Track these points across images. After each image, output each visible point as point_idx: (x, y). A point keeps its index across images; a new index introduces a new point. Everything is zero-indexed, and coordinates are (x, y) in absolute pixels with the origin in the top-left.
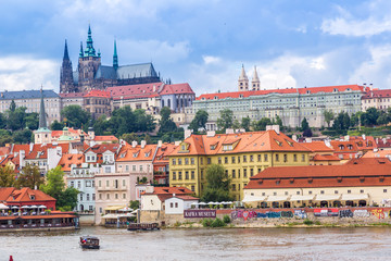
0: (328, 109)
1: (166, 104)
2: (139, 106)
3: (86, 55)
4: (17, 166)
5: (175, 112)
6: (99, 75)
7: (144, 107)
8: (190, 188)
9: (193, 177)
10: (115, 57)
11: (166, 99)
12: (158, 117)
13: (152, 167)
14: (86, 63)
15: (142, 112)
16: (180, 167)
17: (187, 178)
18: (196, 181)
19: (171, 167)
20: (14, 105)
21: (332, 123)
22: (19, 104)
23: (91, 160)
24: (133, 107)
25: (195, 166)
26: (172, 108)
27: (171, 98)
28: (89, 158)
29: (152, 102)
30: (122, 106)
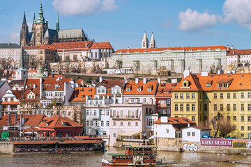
0: (204, 61)
1: (94, 56)
2: (75, 56)
3: (38, 22)
5: (100, 60)
6: (47, 34)
7: (79, 57)
8: (190, 118)
9: (193, 109)
10: (58, 24)
11: (94, 51)
13: (154, 100)
14: (38, 27)
16: (181, 101)
23: (101, 93)
24: (71, 57)
25: (196, 101)
26: (98, 58)
27: (97, 51)
28: (99, 91)
29: (84, 54)
30: (64, 55)
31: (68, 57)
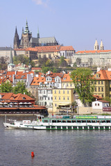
1: (62, 55)
2: (50, 56)
3: (25, 33)
4: (11, 82)
5: (66, 58)
6: (31, 41)
7: (52, 56)
8: (101, 96)
9: (102, 90)
10: (38, 34)
11: (62, 52)
14: (25, 36)
15: (51, 58)
16: (96, 85)
17: (99, 91)
18: (104, 92)
23: (49, 80)
24: (47, 56)
25: (104, 85)
26: (65, 56)
27: (64, 52)
29: (56, 54)
30: (42, 55)
31: (45, 56)
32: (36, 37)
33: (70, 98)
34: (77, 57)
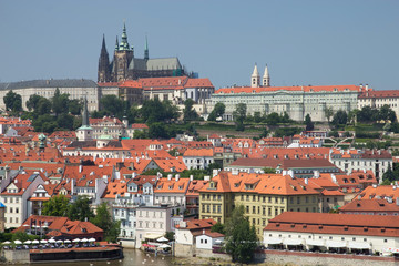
0: (328, 106)
1: (189, 96)
2: (166, 97)
3: (121, 49)
4: (69, 192)
5: (196, 103)
6: (132, 66)
7: (170, 98)
8: (216, 219)
9: (219, 211)
10: (147, 51)
11: (189, 91)
12: (182, 107)
13: (184, 199)
14: (121, 55)
15: (169, 102)
16: (209, 202)
17: (214, 211)
18: (222, 215)
19: (201, 201)
20: (58, 92)
21: (331, 119)
22: (63, 91)
24: (161, 98)
25: (222, 202)
26: (194, 99)
27: (194, 90)
28: (131, 188)
29: (177, 94)
30: (151, 96)
31: (157, 98)
32: (143, 57)
33: (164, 226)
34: (216, 100)
